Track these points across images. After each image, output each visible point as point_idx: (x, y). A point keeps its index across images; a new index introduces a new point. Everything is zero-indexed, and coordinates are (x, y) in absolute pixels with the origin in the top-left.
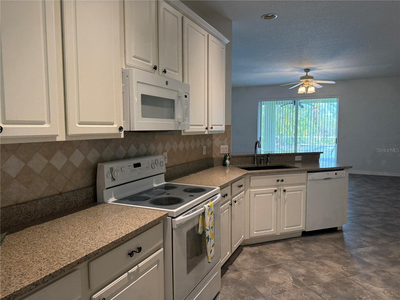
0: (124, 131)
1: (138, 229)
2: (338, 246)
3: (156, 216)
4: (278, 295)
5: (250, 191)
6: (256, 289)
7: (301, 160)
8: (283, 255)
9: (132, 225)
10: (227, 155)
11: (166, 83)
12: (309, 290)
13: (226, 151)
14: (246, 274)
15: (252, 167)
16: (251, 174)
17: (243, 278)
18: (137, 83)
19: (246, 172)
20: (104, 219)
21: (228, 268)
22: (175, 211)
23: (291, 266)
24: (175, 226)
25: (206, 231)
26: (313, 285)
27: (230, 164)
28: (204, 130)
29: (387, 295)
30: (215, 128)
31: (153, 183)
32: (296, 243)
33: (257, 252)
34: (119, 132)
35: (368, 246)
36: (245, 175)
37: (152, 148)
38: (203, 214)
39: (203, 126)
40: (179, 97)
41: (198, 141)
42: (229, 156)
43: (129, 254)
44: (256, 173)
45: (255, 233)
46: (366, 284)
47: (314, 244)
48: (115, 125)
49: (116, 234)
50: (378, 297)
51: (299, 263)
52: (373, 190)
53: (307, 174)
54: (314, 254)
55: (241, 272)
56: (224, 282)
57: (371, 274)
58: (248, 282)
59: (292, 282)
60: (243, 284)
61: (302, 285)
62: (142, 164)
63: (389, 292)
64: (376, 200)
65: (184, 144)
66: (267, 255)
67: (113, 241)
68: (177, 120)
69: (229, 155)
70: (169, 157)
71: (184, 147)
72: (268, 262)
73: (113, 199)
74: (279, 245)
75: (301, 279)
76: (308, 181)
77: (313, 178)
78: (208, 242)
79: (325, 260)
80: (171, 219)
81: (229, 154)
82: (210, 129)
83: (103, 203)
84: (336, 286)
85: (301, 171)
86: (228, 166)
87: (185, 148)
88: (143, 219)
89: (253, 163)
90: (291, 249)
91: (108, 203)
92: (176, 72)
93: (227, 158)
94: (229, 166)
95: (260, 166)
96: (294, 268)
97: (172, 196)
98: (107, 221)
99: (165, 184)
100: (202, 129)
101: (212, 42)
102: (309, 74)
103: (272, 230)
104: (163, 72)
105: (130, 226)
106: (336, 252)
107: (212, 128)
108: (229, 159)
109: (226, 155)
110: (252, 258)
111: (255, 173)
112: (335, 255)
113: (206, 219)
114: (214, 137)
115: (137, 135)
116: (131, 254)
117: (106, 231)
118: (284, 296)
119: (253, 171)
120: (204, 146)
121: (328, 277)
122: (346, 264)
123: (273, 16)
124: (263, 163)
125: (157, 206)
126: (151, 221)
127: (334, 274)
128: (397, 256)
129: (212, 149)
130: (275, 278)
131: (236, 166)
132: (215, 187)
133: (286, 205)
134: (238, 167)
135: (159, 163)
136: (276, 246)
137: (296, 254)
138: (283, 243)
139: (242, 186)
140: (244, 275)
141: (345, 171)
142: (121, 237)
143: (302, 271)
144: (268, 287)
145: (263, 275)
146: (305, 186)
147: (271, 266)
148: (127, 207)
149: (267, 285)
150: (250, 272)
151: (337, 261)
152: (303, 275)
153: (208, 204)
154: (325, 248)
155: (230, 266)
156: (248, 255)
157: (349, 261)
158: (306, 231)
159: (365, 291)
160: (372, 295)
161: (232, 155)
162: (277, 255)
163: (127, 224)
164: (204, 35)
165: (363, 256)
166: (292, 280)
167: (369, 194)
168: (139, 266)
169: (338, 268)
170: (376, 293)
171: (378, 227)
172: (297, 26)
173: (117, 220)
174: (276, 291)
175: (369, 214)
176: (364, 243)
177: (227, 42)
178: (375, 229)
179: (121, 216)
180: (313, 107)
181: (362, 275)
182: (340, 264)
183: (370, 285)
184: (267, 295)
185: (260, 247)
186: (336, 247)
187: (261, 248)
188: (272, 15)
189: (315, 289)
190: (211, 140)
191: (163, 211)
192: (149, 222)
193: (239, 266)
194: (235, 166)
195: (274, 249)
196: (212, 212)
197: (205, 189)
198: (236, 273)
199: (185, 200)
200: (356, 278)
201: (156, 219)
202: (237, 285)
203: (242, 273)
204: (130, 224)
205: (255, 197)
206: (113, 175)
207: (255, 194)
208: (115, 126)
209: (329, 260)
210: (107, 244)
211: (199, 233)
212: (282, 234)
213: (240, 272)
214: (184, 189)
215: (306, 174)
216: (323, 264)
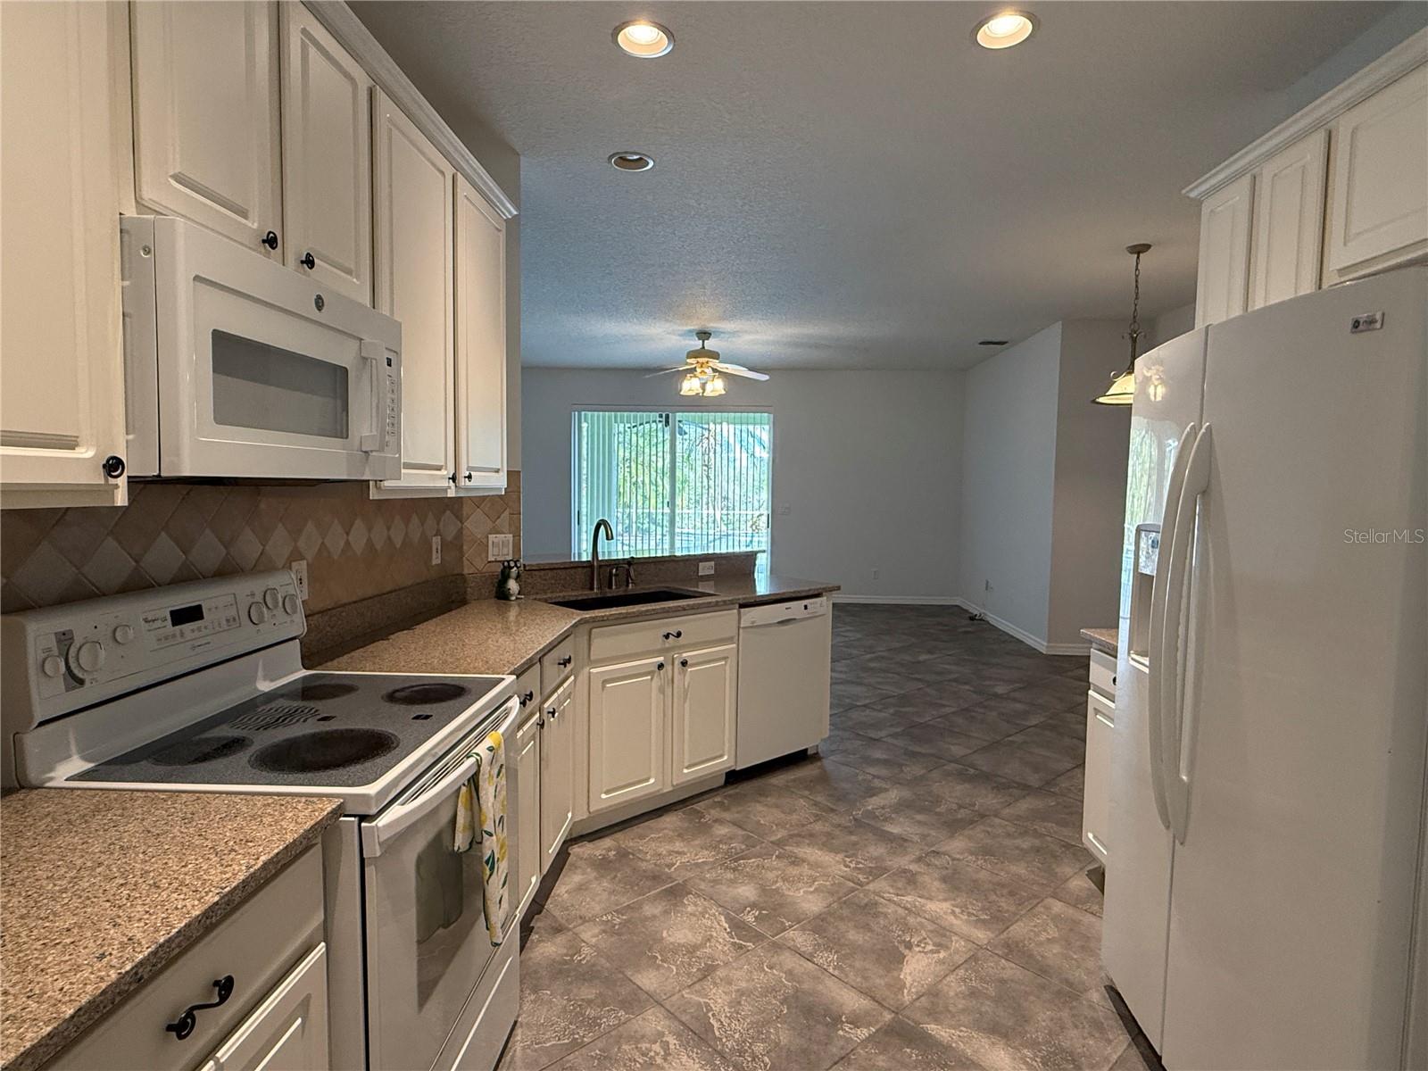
0: (129, 477)
1: (216, 903)
2: (819, 799)
3: (293, 827)
4: (697, 987)
5: (590, 673)
6: (631, 981)
7: (713, 572)
8: (686, 850)
9: (185, 889)
10: (512, 564)
11: (317, 303)
12: (777, 947)
13: (505, 551)
14: (590, 934)
15: (585, 597)
16: (594, 620)
17: (586, 950)
18: (196, 283)
19: (578, 615)
20: (26, 873)
21: (533, 927)
22: (372, 789)
23: (715, 882)
24: (374, 850)
25: (484, 839)
26: (785, 930)
27: (519, 594)
28: (445, 483)
29: (962, 920)
30: (480, 480)
31: (254, 679)
32: (714, 809)
33: (614, 855)
34: (107, 480)
35: (887, 790)
36: (575, 626)
37: (248, 545)
38: (474, 781)
39: (440, 470)
40: (365, 359)
41: (415, 520)
42: (518, 568)
43: (170, 1028)
44: (608, 616)
45: (604, 796)
46: (909, 898)
47: (759, 802)
48: (83, 450)
49: (102, 956)
50: (944, 929)
51: (735, 870)
52: (859, 640)
53: (739, 613)
54: (766, 834)
55: (574, 930)
56: (529, 979)
57: (914, 867)
58: (603, 961)
59: (728, 933)
60: (588, 974)
61: (757, 937)
62: (210, 610)
63: (964, 908)
64: (872, 665)
65: (370, 530)
66: (642, 860)
67: (84, 1000)
68: (357, 443)
69: (516, 565)
70: (315, 577)
71: (368, 540)
72: (649, 883)
73: (77, 765)
74: (670, 821)
75: (750, 919)
76: (741, 631)
77: (753, 622)
78: (490, 875)
79: (798, 846)
80: (356, 824)
81: (515, 562)
82: (463, 482)
83: (23, 788)
84: (842, 919)
85: (725, 605)
86: (513, 598)
87: (370, 545)
88: (236, 848)
89: (588, 586)
90: (704, 829)
91: (49, 784)
92: (349, 272)
93: (509, 572)
94: (517, 598)
95: (609, 595)
96: (724, 888)
97: (343, 727)
98: (45, 882)
99: (305, 678)
100: (438, 482)
101: (466, 201)
102: (710, 344)
103: (652, 781)
104: (302, 262)
105: (175, 895)
106: (818, 818)
107: (470, 477)
108: (518, 578)
109: (506, 564)
110: (602, 876)
111: (605, 618)
112: (818, 827)
113: (484, 797)
114: (466, 510)
115: (183, 499)
116: (181, 1027)
117: (38, 945)
118: (715, 984)
119: (596, 611)
120: (434, 539)
121: (816, 895)
122: (850, 850)
123: (641, 162)
124: (616, 585)
125: (291, 777)
126: (276, 851)
127: (828, 883)
128: (954, 807)
129: (462, 546)
130: (679, 931)
131: (538, 597)
132: (499, 674)
133: (687, 705)
134: (546, 601)
135: (281, 604)
136: (664, 826)
137: (720, 842)
138: (680, 813)
139: (569, 661)
140: (585, 942)
141: (825, 598)
142: (128, 968)
143: (747, 892)
144: (666, 965)
145: (644, 930)
146: (734, 645)
147: (660, 893)
148: (149, 794)
149: (660, 958)
150: (602, 927)
151: (827, 843)
152: (754, 906)
153: (488, 742)
154: (792, 811)
155: (536, 917)
156: (589, 870)
157: (854, 838)
158: (738, 769)
159: (911, 920)
160: (930, 927)
161: (527, 564)
162: (670, 853)
163: (158, 887)
164: (442, 173)
165: (881, 818)
166: (727, 926)
167: (855, 652)
168: (222, 1061)
169: (834, 864)
170: (937, 918)
171: (894, 735)
172: (699, 204)
173: (98, 870)
174: (689, 974)
175: (867, 701)
176: (877, 783)
177: (510, 212)
178: (890, 740)
179: (122, 848)
180: (706, 433)
181: (894, 874)
182: (835, 851)
183: (919, 899)
184: (665, 994)
185: (619, 835)
186: (815, 805)
187: (625, 840)
188: (641, 159)
189: (793, 940)
190: (457, 517)
191: (320, 796)
192: (263, 858)
193: (567, 910)
194: (535, 599)
195: (659, 838)
196: (502, 766)
197: (465, 685)
198: (561, 939)
199: (400, 737)
200: (881, 885)
201: (295, 841)
202: (569, 979)
203: (581, 936)
204: (170, 884)
205: (604, 687)
206: (73, 665)
207: (605, 682)
208: (85, 453)
209: (809, 845)
210: (49, 1029)
211: (456, 849)
212: (677, 789)
213: (571, 933)
214: (384, 692)
215: (735, 611)
216: (796, 861)
